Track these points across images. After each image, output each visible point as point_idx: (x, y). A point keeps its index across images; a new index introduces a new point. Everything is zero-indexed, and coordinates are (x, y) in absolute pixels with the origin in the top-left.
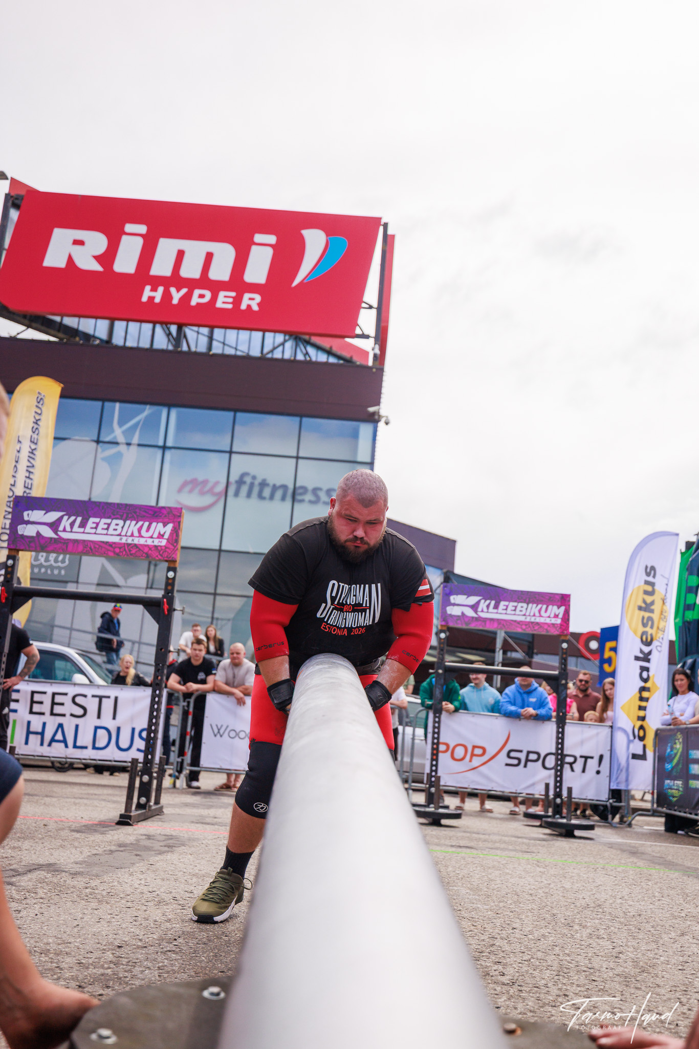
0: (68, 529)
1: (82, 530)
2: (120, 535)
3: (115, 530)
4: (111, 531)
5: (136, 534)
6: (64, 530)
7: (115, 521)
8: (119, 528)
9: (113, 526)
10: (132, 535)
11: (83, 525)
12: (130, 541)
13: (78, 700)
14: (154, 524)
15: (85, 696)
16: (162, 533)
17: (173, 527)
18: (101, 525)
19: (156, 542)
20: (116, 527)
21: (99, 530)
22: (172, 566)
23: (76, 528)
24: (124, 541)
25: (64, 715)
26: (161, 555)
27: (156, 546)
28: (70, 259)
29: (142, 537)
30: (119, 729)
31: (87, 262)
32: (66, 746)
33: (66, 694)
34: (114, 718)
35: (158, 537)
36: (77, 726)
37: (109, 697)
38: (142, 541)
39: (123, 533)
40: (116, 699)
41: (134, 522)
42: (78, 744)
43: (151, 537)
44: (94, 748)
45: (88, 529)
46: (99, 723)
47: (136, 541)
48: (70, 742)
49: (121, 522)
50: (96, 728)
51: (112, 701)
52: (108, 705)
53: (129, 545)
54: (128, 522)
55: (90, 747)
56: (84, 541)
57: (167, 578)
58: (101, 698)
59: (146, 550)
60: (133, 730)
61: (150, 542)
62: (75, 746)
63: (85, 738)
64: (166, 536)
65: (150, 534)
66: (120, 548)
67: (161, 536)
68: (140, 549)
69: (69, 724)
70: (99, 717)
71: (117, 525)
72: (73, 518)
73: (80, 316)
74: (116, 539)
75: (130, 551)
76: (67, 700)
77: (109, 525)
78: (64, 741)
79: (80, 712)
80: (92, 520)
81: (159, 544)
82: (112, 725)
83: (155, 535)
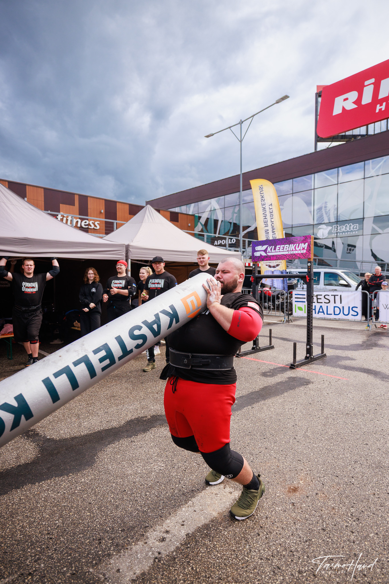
0: (270, 251)
1: (275, 251)
2: (288, 251)
3: (286, 249)
4: (285, 250)
5: (294, 249)
6: (269, 252)
7: (286, 246)
8: (287, 248)
9: (285, 248)
10: (293, 250)
11: (275, 249)
12: (292, 253)
13: (326, 297)
14: (300, 244)
15: (329, 295)
16: (304, 247)
17: (308, 244)
18: (281, 248)
19: (302, 252)
20: (286, 248)
21: (281, 250)
22: (309, 261)
23: (273, 251)
24: (290, 253)
25: (322, 303)
26: (304, 257)
27: (302, 253)
28: (343, 108)
29: (296, 250)
30: (343, 307)
31: (350, 106)
32: (324, 314)
33: (321, 295)
34: (341, 303)
35: (302, 250)
36: (327, 307)
37: (338, 295)
38: (297, 252)
39: (289, 250)
40: (341, 296)
41: (293, 245)
42: (328, 313)
43: (300, 250)
44: (335, 314)
45: (277, 250)
46: (335, 305)
47: (295, 252)
48: (325, 312)
49: (288, 246)
50: (334, 307)
51: (339, 297)
52: (338, 298)
53: (292, 254)
54: (291, 245)
55: (333, 314)
56: (276, 255)
57: (308, 266)
58: (335, 296)
59: (298, 255)
60: (349, 307)
61: (299, 252)
62: (327, 314)
63: (331, 311)
64: (306, 248)
65: (299, 249)
66: (289, 256)
67: (303, 249)
68: (296, 256)
69: (324, 306)
70: (335, 303)
71: (287, 247)
72: (271, 247)
73: (352, 129)
74: (287, 253)
75: (292, 257)
76: (322, 297)
77: (284, 247)
78: (323, 312)
79: (328, 301)
80: (278, 246)
81: (303, 252)
82: (340, 306)
83: (301, 249)
